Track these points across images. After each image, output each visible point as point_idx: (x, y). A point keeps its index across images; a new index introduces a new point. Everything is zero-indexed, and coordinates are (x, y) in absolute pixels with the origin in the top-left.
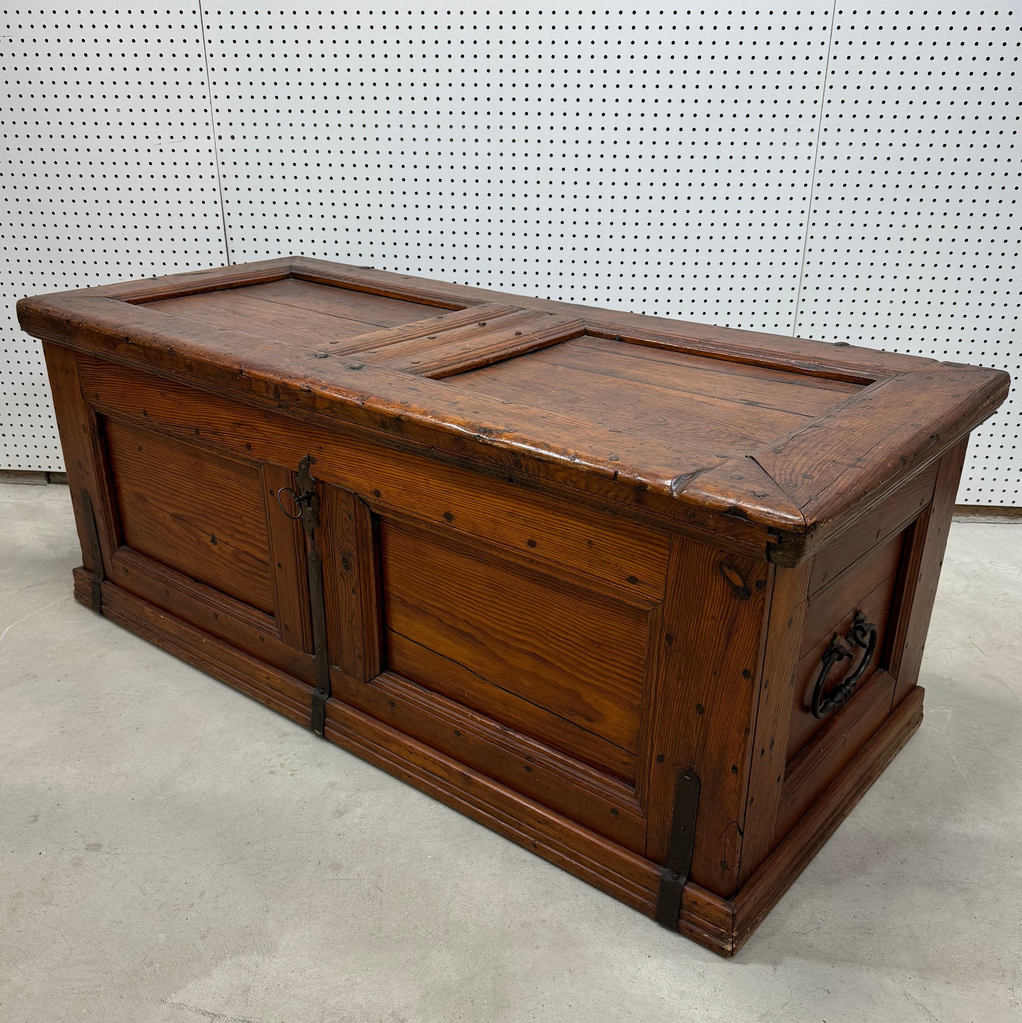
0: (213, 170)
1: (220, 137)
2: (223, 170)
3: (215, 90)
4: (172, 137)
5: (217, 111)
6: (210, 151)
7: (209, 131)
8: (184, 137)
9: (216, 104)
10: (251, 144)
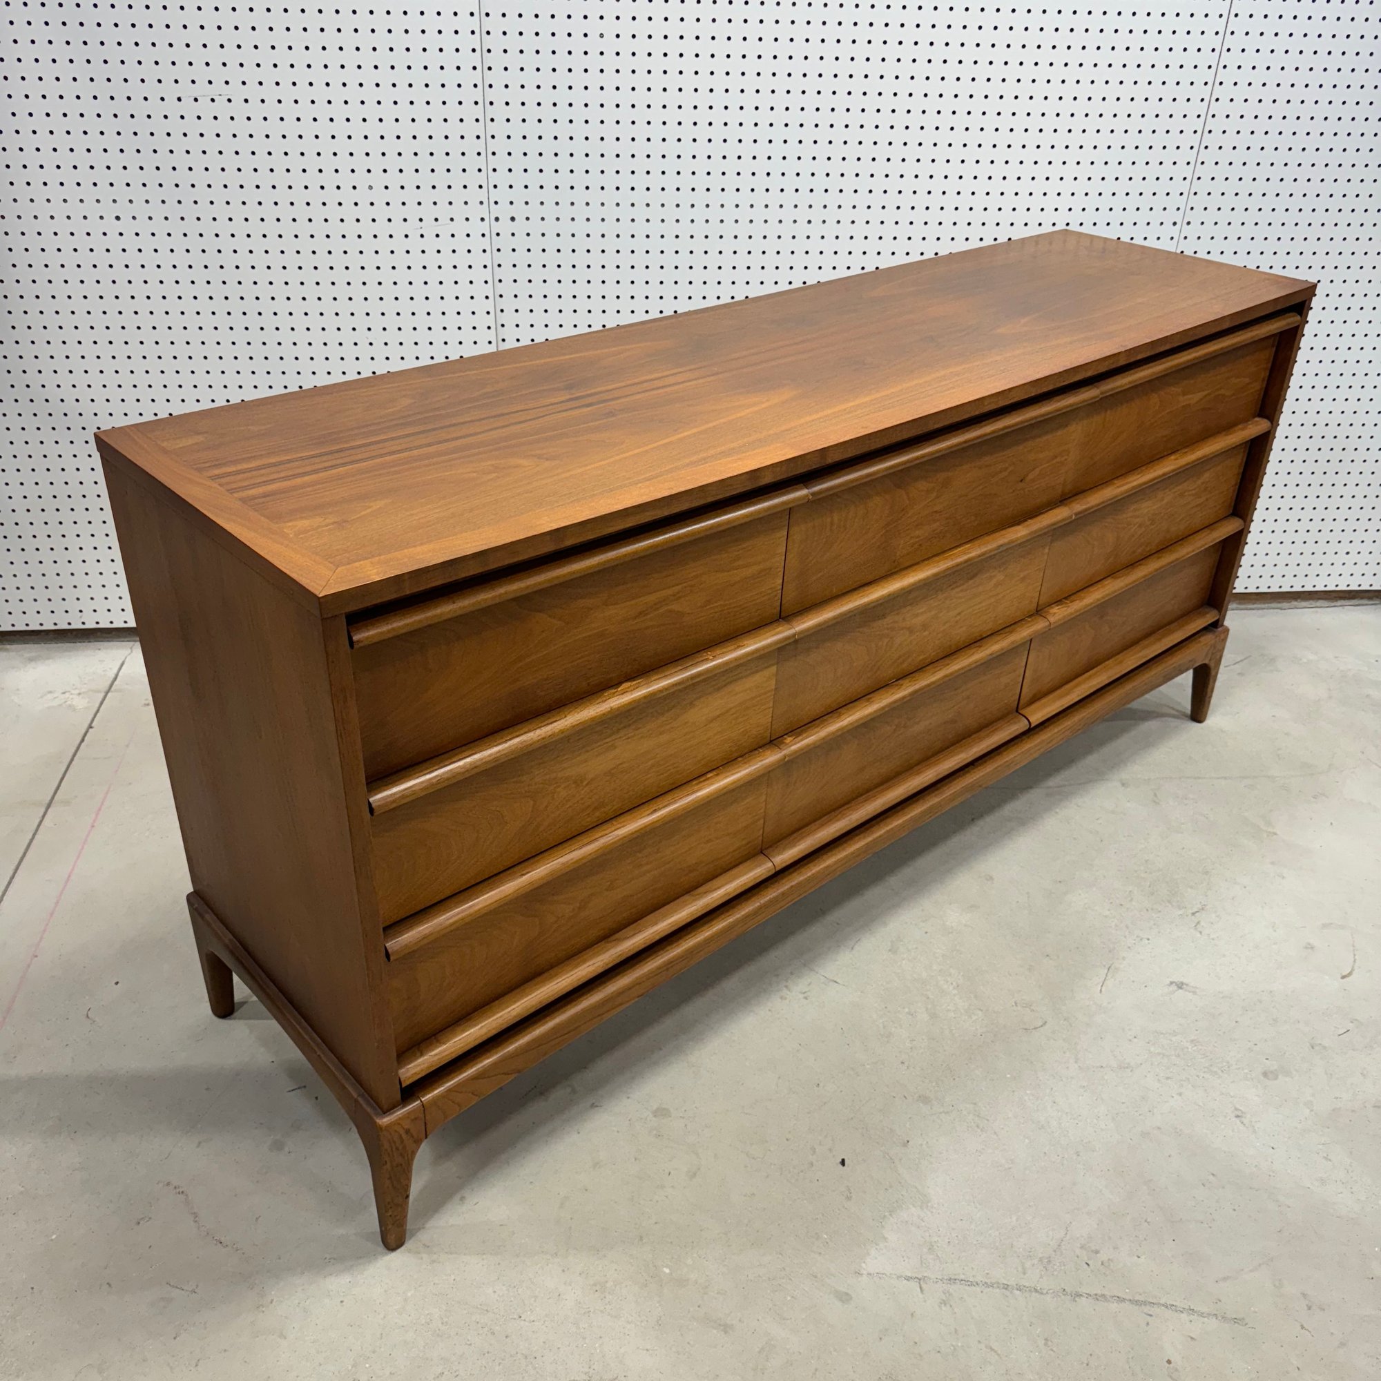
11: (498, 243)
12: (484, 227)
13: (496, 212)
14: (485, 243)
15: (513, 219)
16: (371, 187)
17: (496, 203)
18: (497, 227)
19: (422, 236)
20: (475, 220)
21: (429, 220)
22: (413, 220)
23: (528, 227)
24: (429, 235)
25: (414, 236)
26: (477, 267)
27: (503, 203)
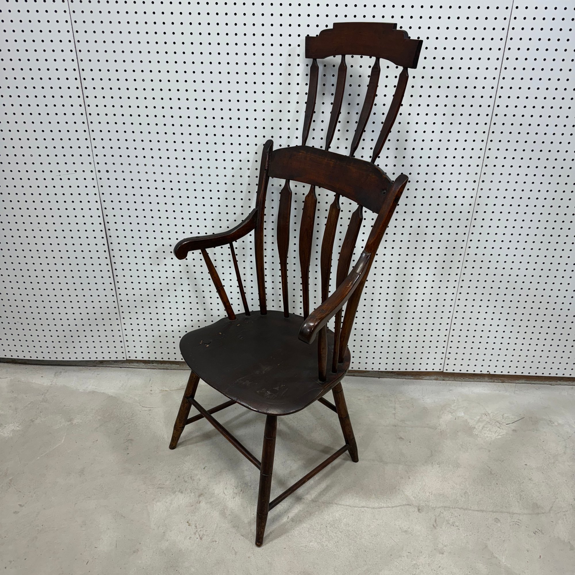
0: (96, 190)
1: (99, 171)
2: (102, 190)
3: (94, 143)
4: (67, 171)
5: (97, 155)
6: (93, 179)
7: (92, 167)
8: (76, 171)
9: (96, 151)
10: (120, 176)
11: (101, 183)
12: (93, 175)
13: (98, 167)
14: (94, 183)
15: (107, 171)
16: (32, 156)
17: (98, 163)
18: (99, 175)
19: (61, 179)
20: (88, 172)
21: (63, 172)
22: (55, 171)
23: (116, 175)
24: (65, 179)
25: (57, 179)
26: (91, 194)
27: (102, 163)
